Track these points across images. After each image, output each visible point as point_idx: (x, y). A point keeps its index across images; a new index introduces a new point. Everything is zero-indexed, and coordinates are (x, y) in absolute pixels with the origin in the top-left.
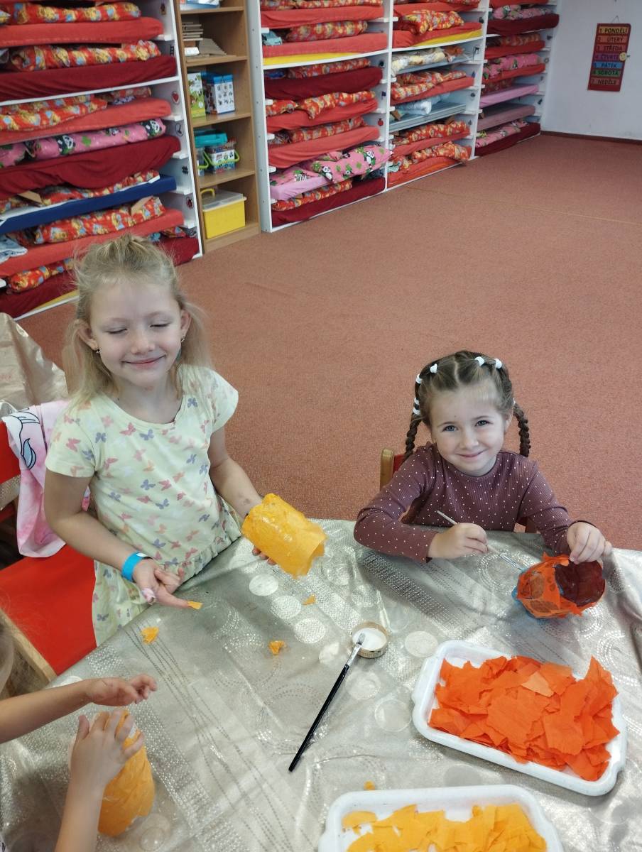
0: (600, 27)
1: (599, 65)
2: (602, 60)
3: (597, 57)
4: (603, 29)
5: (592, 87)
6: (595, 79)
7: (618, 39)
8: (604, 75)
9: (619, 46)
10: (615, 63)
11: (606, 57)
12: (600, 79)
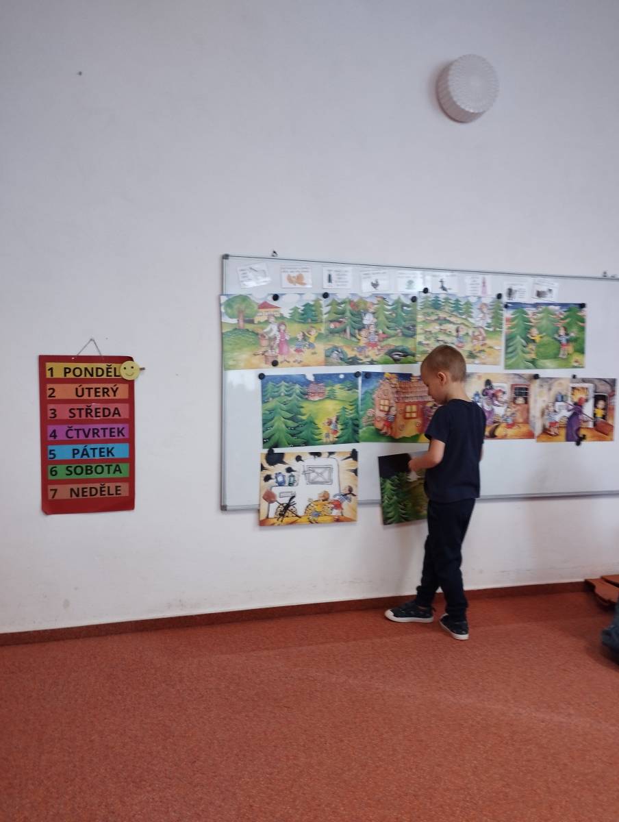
0: (49, 365)
1: (63, 452)
2: (70, 441)
3: (54, 434)
4: (59, 368)
5: (52, 506)
6: (60, 488)
7: (105, 391)
8: (84, 476)
9: (112, 407)
10: (110, 446)
11: (81, 433)
12: (75, 487)
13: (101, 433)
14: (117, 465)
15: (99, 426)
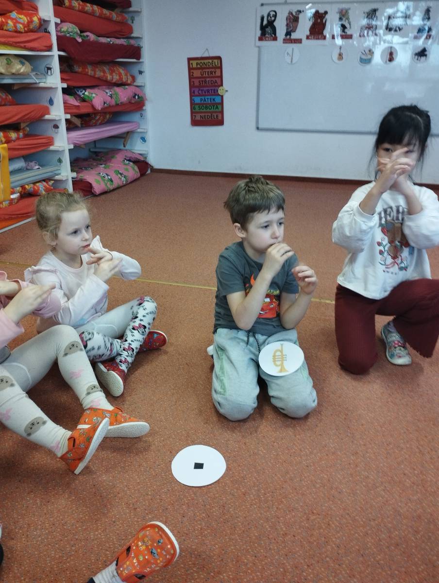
0: (191, 62)
1: (197, 100)
2: (199, 95)
3: (194, 92)
4: (194, 63)
5: (195, 123)
6: (197, 115)
7: (211, 73)
8: (205, 110)
9: (214, 80)
10: (214, 97)
11: (203, 92)
12: (202, 115)
13: (210, 91)
14: (217, 106)
15: (210, 88)
